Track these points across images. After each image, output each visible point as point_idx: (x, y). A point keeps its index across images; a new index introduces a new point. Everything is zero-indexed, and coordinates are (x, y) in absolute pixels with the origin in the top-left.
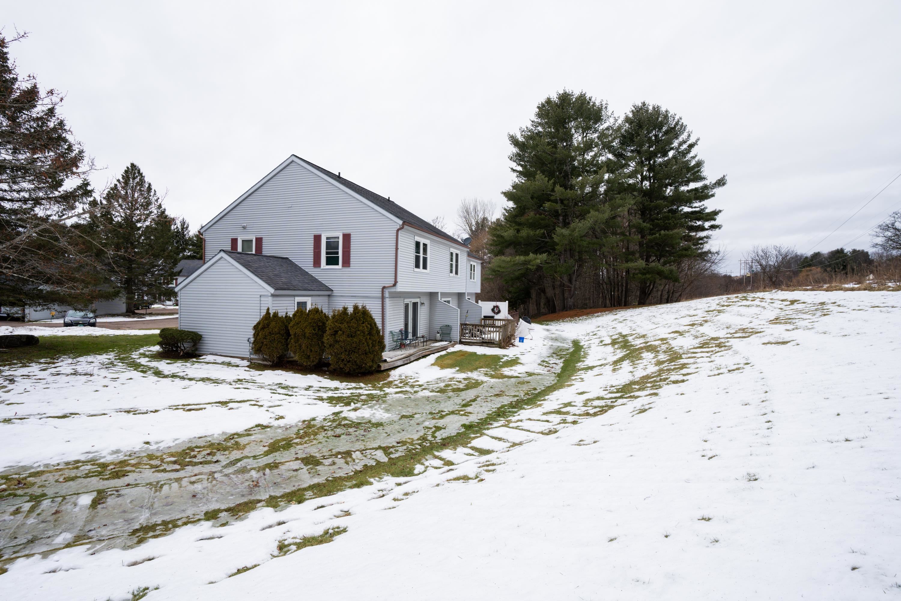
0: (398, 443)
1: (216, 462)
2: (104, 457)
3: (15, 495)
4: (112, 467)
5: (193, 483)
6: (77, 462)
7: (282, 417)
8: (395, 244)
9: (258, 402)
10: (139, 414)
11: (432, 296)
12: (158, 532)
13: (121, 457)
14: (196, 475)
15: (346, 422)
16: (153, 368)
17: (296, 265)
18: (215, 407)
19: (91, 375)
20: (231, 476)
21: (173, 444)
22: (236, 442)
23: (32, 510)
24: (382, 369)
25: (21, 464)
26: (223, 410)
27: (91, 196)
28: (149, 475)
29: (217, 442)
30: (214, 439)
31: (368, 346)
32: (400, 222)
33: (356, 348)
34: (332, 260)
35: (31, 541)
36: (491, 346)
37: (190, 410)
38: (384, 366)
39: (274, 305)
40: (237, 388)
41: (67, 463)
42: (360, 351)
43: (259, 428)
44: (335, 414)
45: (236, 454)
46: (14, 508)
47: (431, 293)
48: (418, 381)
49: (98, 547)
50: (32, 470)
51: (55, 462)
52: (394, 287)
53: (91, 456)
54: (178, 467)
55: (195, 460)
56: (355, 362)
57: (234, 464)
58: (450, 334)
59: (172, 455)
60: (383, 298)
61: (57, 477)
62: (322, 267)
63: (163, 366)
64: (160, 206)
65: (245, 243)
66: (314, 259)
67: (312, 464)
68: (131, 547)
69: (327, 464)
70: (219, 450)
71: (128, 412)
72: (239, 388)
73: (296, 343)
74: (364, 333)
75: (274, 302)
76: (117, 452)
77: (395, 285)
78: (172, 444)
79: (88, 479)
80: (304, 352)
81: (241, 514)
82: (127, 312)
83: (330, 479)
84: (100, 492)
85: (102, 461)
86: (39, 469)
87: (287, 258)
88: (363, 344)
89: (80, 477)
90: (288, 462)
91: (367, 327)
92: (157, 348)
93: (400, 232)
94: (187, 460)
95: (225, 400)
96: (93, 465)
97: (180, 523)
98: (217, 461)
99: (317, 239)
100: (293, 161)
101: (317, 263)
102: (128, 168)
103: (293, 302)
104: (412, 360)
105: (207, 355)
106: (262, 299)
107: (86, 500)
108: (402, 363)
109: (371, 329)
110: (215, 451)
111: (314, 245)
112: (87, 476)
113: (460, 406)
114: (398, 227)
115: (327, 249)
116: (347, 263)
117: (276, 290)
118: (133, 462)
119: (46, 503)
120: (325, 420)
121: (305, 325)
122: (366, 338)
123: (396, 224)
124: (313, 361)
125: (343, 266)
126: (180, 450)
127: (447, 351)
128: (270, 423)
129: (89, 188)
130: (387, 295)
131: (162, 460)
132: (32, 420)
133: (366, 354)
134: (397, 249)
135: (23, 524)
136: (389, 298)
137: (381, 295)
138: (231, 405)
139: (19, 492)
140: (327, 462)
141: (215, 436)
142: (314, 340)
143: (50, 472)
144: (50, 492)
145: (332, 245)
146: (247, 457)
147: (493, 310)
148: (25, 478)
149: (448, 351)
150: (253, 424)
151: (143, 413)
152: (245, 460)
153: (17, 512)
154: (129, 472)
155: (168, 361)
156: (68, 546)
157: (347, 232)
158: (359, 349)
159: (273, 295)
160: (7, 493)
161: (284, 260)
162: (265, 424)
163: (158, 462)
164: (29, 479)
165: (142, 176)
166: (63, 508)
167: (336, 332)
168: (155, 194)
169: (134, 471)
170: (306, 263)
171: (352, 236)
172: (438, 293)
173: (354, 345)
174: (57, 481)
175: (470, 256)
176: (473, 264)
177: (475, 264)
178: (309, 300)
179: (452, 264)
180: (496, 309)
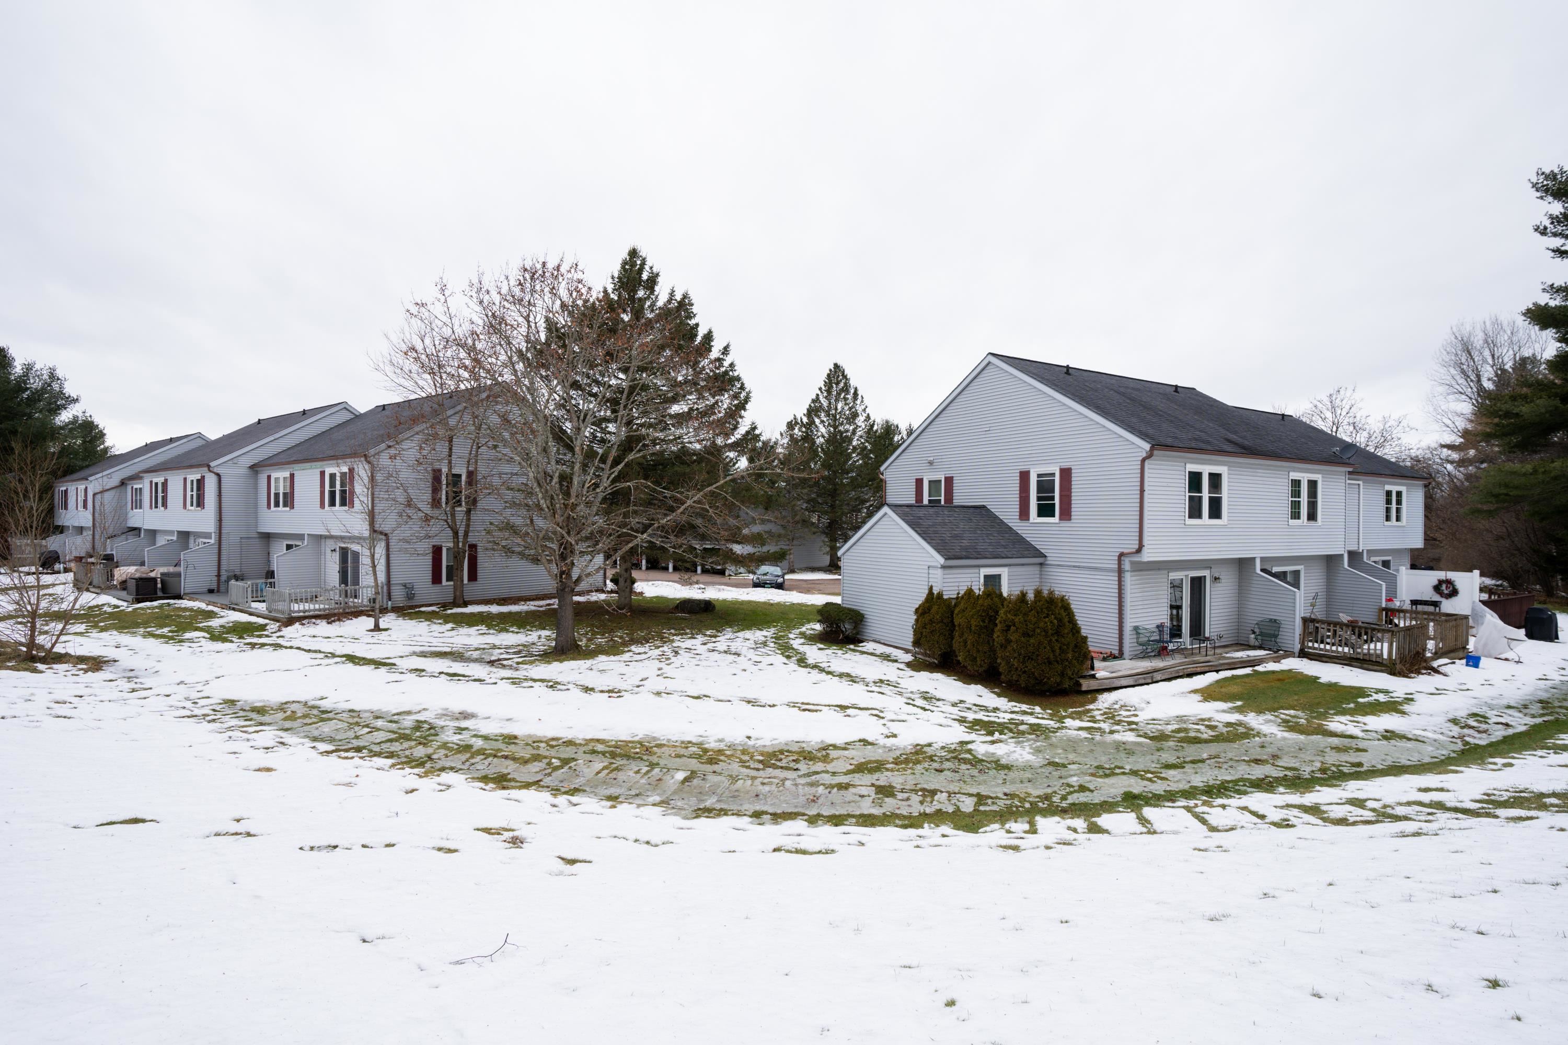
0: (1005, 794)
1: (795, 770)
2: (709, 743)
3: (642, 759)
4: (710, 753)
5: (763, 784)
6: (690, 742)
7: (895, 736)
8: (1139, 484)
9: (882, 712)
10: (758, 706)
11: (1243, 565)
12: (711, 815)
13: (722, 746)
14: (769, 778)
15: (968, 756)
16: (800, 653)
17: (996, 517)
18: (832, 712)
19: (739, 655)
20: (800, 786)
21: (770, 743)
22: (827, 754)
23: (648, 772)
24: (1084, 688)
25: (654, 735)
26: (840, 715)
27: (760, 440)
28: (735, 767)
29: (809, 749)
30: (808, 746)
31: (1053, 651)
32: (1147, 446)
33: (1033, 653)
34: (1046, 510)
35: (637, 795)
36: (1371, 667)
37: (805, 710)
38: (1086, 685)
39: (945, 580)
40: (871, 692)
41: (683, 742)
42: (1039, 658)
43: (862, 743)
44: (962, 743)
45: (819, 766)
46: (638, 768)
47: (1240, 559)
48: (1136, 716)
49: (669, 812)
50: (659, 742)
51: (674, 739)
52: (1139, 555)
53: (701, 739)
54: (761, 766)
55: (779, 764)
56: (1033, 674)
57: (810, 776)
58: (1276, 636)
59: (762, 755)
60: (1120, 572)
61: (671, 752)
62: (1031, 520)
63: (814, 653)
64: (868, 417)
65: (933, 485)
66: (1020, 508)
67: (883, 794)
68: (688, 819)
69: (900, 798)
70: (805, 759)
71: (749, 702)
72: (873, 692)
73: (961, 637)
74: (1046, 632)
75: (945, 576)
76: (721, 741)
77: (1139, 551)
78: (768, 743)
79: (690, 760)
80: (969, 652)
81: (779, 820)
82: (830, 566)
83: (888, 813)
84: (693, 773)
85: (706, 746)
86: (663, 742)
87: (984, 507)
88: (1045, 648)
89: (685, 756)
90: (861, 786)
91: (1051, 622)
92: (818, 627)
93: (1147, 462)
94: (773, 762)
95: (846, 704)
96: (698, 748)
97: (730, 813)
98: (797, 769)
99: (1024, 477)
100: (989, 363)
101: (1024, 514)
102: (830, 370)
103: (977, 575)
104: (1159, 678)
105: (868, 641)
106: (930, 571)
107: (680, 776)
108: (1132, 683)
109: (1059, 626)
110: (801, 758)
111: (1020, 487)
112: (690, 757)
113: (1158, 766)
114: (1144, 455)
115: (1038, 493)
116: (1066, 514)
117: (946, 559)
118: (728, 753)
119: (657, 770)
120: (943, 748)
121: (971, 613)
122: (1051, 640)
123: (1140, 450)
124: (981, 666)
125: (1061, 519)
126: (770, 750)
127: (1257, 668)
128: (877, 740)
129: (757, 432)
130: (1127, 566)
131: (752, 757)
132: (675, 697)
133: (1050, 663)
134: (1142, 491)
135: (637, 782)
136: (1131, 571)
137: (1117, 566)
138: (849, 711)
139: (645, 757)
140: (900, 796)
141: (812, 743)
142: (982, 636)
143: (668, 746)
144: (662, 762)
145: (1045, 486)
146: (827, 772)
147: (1437, 588)
148: (652, 747)
149: (1259, 668)
150: (857, 738)
151: (761, 706)
152: (823, 775)
153: (638, 772)
154: (721, 761)
155: (822, 646)
156: (654, 805)
157: (1065, 465)
158: (1038, 655)
159: (943, 567)
160: (638, 756)
161: (978, 510)
162: (870, 740)
163: (746, 758)
164: (654, 749)
165: (847, 379)
166: (664, 778)
167: (1009, 627)
168: (862, 401)
169: (725, 761)
170: (1008, 512)
171: (1073, 471)
172: (1254, 558)
173: (1031, 649)
174: (670, 755)
175: (1380, 475)
176: (1394, 489)
177: (1403, 489)
178: (1004, 572)
179: (1299, 502)
180: (1444, 587)
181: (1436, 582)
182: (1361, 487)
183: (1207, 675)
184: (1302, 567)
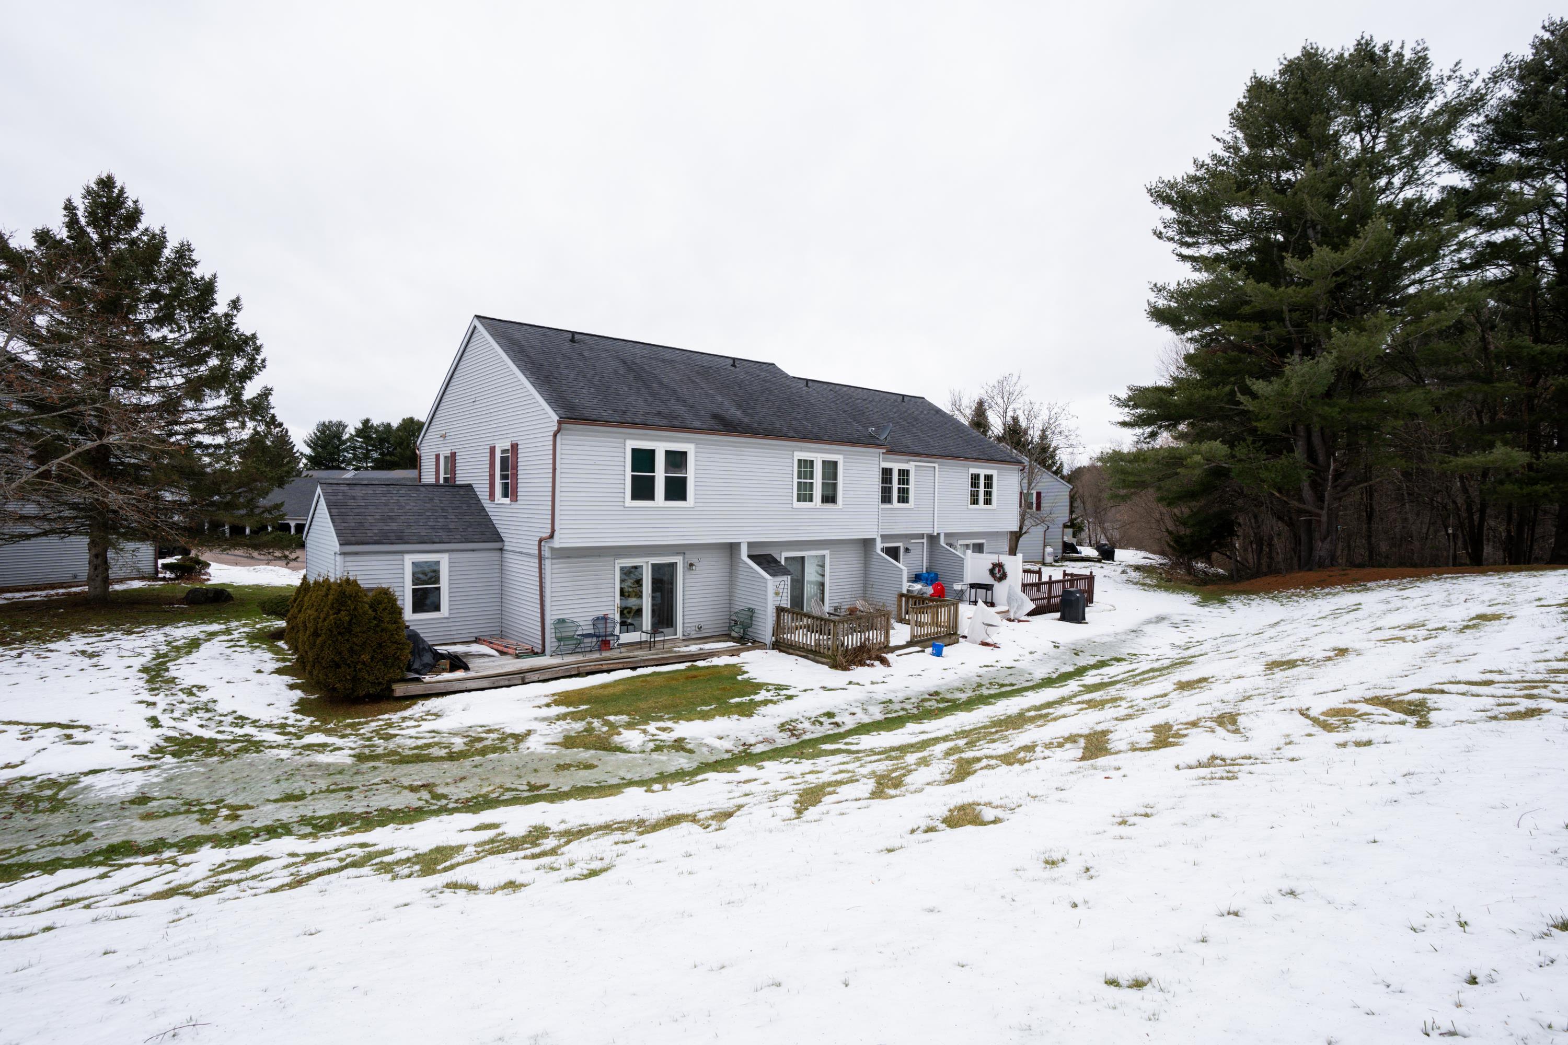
8: (552, 461)
11: (733, 550)
17: (476, 497)
19: (96, 657)
24: (398, 694)
32: (556, 419)
34: (505, 490)
36: (820, 659)
39: (347, 569)
48: (418, 726)
52: (553, 540)
58: (748, 627)
60: (540, 557)
62: (497, 498)
66: (490, 488)
75: (347, 564)
77: (552, 536)
87: (470, 485)
93: (557, 438)
99: (492, 452)
100: (475, 327)
101: (491, 491)
103: (400, 562)
106: (336, 559)
111: (490, 464)
114: (556, 429)
115: (501, 470)
116: (515, 495)
117: (342, 544)
123: (554, 424)
125: (512, 500)
130: (546, 553)
134: (554, 469)
136: (548, 558)
137: (537, 552)
138: (42, 732)
145: (504, 463)
147: (992, 572)
157: (515, 442)
159: (343, 553)
170: (485, 494)
171: (519, 447)
172: (739, 544)
175: (966, 458)
176: (983, 472)
177: (994, 473)
178: (444, 561)
179: (812, 484)
180: (997, 570)
181: (991, 566)
182: (937, 469)
183: (612, 673)
184: (828, 551)
